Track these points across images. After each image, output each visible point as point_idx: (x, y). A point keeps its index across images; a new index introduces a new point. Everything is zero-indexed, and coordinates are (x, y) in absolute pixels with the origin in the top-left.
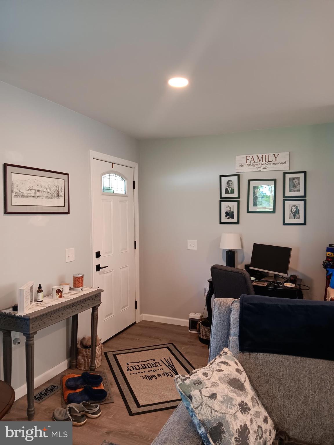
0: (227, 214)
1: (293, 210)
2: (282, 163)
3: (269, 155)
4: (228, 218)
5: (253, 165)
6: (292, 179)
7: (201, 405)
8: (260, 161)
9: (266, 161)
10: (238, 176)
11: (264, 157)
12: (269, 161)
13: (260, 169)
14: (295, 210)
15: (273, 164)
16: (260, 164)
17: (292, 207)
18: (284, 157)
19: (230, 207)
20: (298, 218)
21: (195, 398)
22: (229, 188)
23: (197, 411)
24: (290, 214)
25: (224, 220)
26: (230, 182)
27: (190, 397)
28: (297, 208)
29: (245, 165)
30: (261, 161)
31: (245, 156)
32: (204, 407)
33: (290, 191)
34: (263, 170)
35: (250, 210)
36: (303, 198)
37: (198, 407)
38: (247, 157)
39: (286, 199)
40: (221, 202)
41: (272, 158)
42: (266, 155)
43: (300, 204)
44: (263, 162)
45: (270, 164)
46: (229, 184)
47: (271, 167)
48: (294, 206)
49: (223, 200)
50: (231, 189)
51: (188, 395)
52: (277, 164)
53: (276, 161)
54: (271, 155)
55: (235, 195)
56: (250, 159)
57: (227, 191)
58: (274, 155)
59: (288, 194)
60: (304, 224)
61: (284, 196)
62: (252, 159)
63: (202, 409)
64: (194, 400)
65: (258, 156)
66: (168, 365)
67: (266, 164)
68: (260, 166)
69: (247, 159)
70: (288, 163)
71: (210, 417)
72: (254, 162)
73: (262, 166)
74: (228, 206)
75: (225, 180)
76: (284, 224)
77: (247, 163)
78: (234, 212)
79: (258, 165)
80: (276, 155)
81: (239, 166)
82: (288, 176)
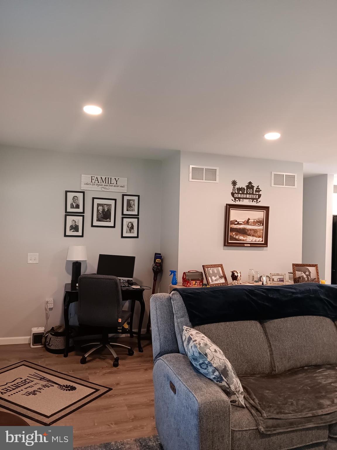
0: (72, 228)
1: (129, 225)
2: (122, 187)
3: (111, 178)
4: (73, 231)
5: (97, 185)
6: (129, 201)
7: (214, 357)
8: (103, 182)
9: (108, 183)
10: (84, 193)
11: (107, 179)
12: (111, 183)
13: (103, 189)
14: (130, 226)
15: (115, 186)
16: (103, 185)
17: (128, 223)
18: (123, 181)
19: (75, 221)
20: (133, 233)
21: (209, 354)
22: (75, 203)
23: (212, 362)
24: (127, 229)
25: (69, 233)
26: (75, 198)
27: (206, 355)
28: (132, 224)
29: (90, 184)
30: (105, 182)
31: (90, 176)
32: (215, 358)
33: (127, 210)
34: (106, 190)
35: (94, 225)
36: (136, 217)
37: (212, 360)
38: (92, 177)
39: (124, 216)
40: (66, 216)
41: (114, 181)
42: (108, 178)
43: (135, 221)
44: (106, 183)
45: (112, 186)
46: (74, 200)
47: (112, 189)
48: (130, 222)
49: (68, 214)
50: (76, 204)
51: (205, 353)
52: (118, 186)
53: (117, 184)
54: (113, 178)
55: (81, 210)
56: (95, 180)
57: (72, 207)
58: (115, 179)
59: (125, 212)
60: (137, 237)
61: (123, 214)
62: (97, 180)
63: (215, 360)
64: (208, 356)
65: (101, 178)
66: (40, 379)
67: (108, 186)
68: (103, 186)
69: (92, 179)
70: (126, 187)
71: (220, 364)
72: (98, 182)
73: (105, 187)
74: (73, 221)
75: (70, 196)
76: (122, 237)
77: (92, 182)
78: (79, 226)
79: (101, 185)
80: (117, 179)
81: (85, 184)
82: (126, 198)
